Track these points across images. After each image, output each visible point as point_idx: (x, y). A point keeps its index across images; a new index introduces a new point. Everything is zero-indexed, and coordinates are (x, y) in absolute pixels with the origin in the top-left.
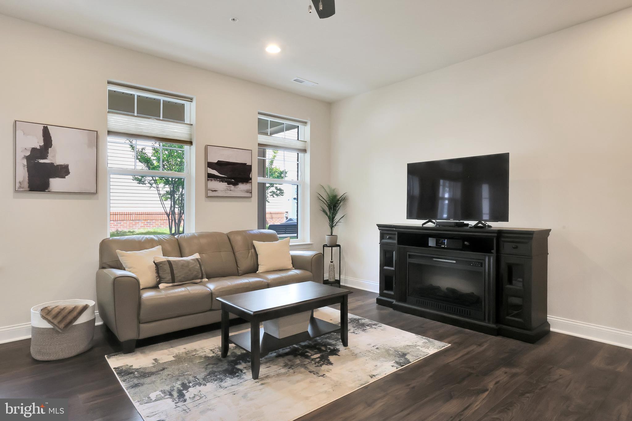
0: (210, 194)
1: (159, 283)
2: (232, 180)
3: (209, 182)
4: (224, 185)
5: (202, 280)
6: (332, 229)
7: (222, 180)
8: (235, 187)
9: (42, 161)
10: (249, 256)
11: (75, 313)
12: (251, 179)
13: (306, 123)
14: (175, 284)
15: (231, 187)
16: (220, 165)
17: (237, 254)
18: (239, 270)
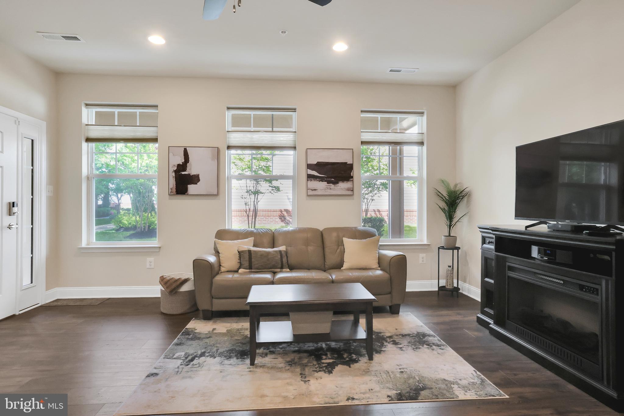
0: (311, 193)
1: (239, 268)
2: (332, 179)
3: (309, 182)
4: (324, 184)
5: (282, 270)
6: (450, 229)
7: (321, 179)
8: (335, 186)
9: (183, 173)
10: (337, 252)
11: (178, 283)
12: (352, 177)
13: (423, 113)
14: (253, 270)
15: (331, 186)
16: (320, 166)
17: (327, 250)
18: (325, 265)
